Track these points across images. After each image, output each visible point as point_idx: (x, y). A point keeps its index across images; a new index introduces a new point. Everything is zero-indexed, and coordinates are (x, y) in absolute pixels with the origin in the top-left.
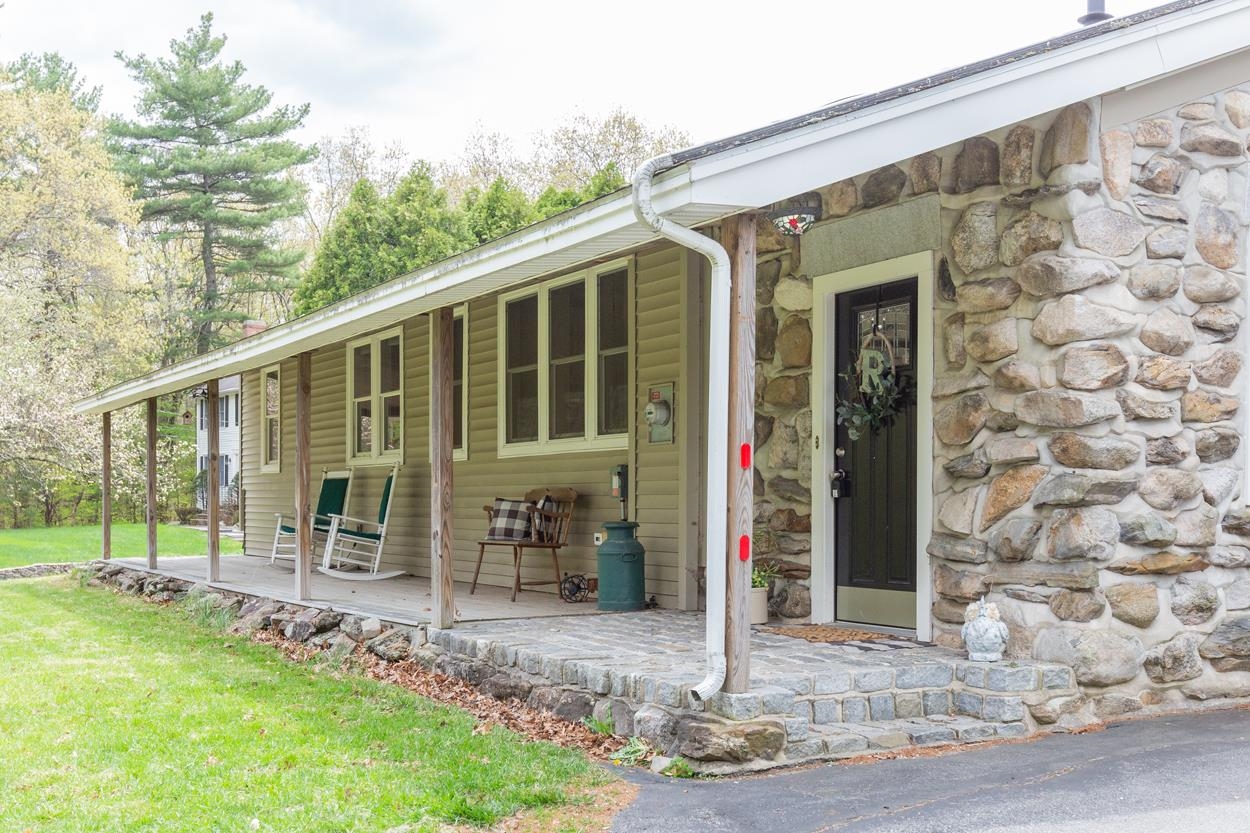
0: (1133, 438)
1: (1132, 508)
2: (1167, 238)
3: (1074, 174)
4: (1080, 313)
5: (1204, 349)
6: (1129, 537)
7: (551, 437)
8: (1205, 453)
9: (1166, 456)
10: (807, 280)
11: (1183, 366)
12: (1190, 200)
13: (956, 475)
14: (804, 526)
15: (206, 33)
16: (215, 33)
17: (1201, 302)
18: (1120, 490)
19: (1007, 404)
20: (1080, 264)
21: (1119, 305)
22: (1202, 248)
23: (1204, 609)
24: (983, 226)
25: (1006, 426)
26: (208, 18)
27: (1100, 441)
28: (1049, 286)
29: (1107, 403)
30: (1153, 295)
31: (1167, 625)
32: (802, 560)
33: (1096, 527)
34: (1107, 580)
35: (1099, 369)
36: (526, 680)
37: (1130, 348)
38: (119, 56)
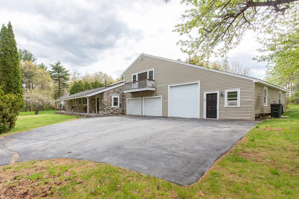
0: (107, 105)
1: (107, 107)
2: (108, 97)
3: (104, 94)
4: (104, 100)
5: (110, 101)
6: (106, 109)
7: (85, 104)
8: (110, 105)
9: (108, 105)
10: (96, 97)
11: (109, 102)
12: (109, 95)
13: (101, 106)
14: (96, 108)
16: (60, 62)
17: (110, 99)
18: (106, 107)
19: (102, 103)
20: (104, 98)
21: (106, 99)
22: (110, 97)
23: (110, 112)
24: (101, 96)
25: (102, 104)
26: (59, 61)
27: (105, 105)
28: (103, 99)
29: (105, 103)
30: (107, 99)
31: (108, 112)
32: (96, 110)
33: (105, 108)
34: (105, 110)
35: (105, 102)
36: (82, 115)
37: (106, 101)
38: (50, 64)
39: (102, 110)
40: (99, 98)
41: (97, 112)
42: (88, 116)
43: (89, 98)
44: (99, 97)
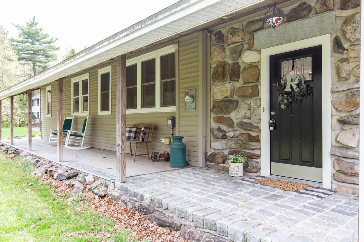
15: (34, 21)
26: (34, 17)
38: (13, 24)
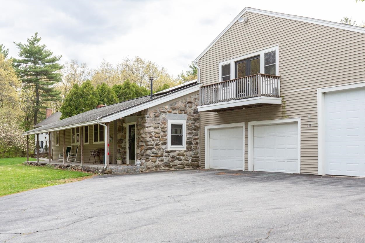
0: (153, 143)
1: (154, 150)
2: (158, 122)
3: (146, 116)
4: (147, 130)
5: (162, 133)
6: (153, 153)
7: (100, 141)
8: (162, 144)
9: (157, 144)
10: (126, 123)
11: (160, 135)
12: (161, 117)
13: (138, 147)
14: (125, 153)
15: (36, 37)
16: (38, 37)
17: (162, 128)
18: (152, 148)
19: (142, 139)
20: (147, 125)
21: (152, 129)
22: (162, 123)
23: (162, 161)
24: (140, 120)
25: (142, 142)
26: (37, 33)
27: (149, 143)
28: (144, 127)
29: (150, 139)
30: (155, 128)
31: (158, 162)
32: (126, 157)
33: (149, 152)
34: (150, 157)
35: (149, 136)
36: (90, 169)
37: (153, 134)
38: (14, 43)
39: (142, 155)
40: (134, 126)
41: (128, 163)
42: (106, 172)
43: (109, 125)
44: (135, 123)
